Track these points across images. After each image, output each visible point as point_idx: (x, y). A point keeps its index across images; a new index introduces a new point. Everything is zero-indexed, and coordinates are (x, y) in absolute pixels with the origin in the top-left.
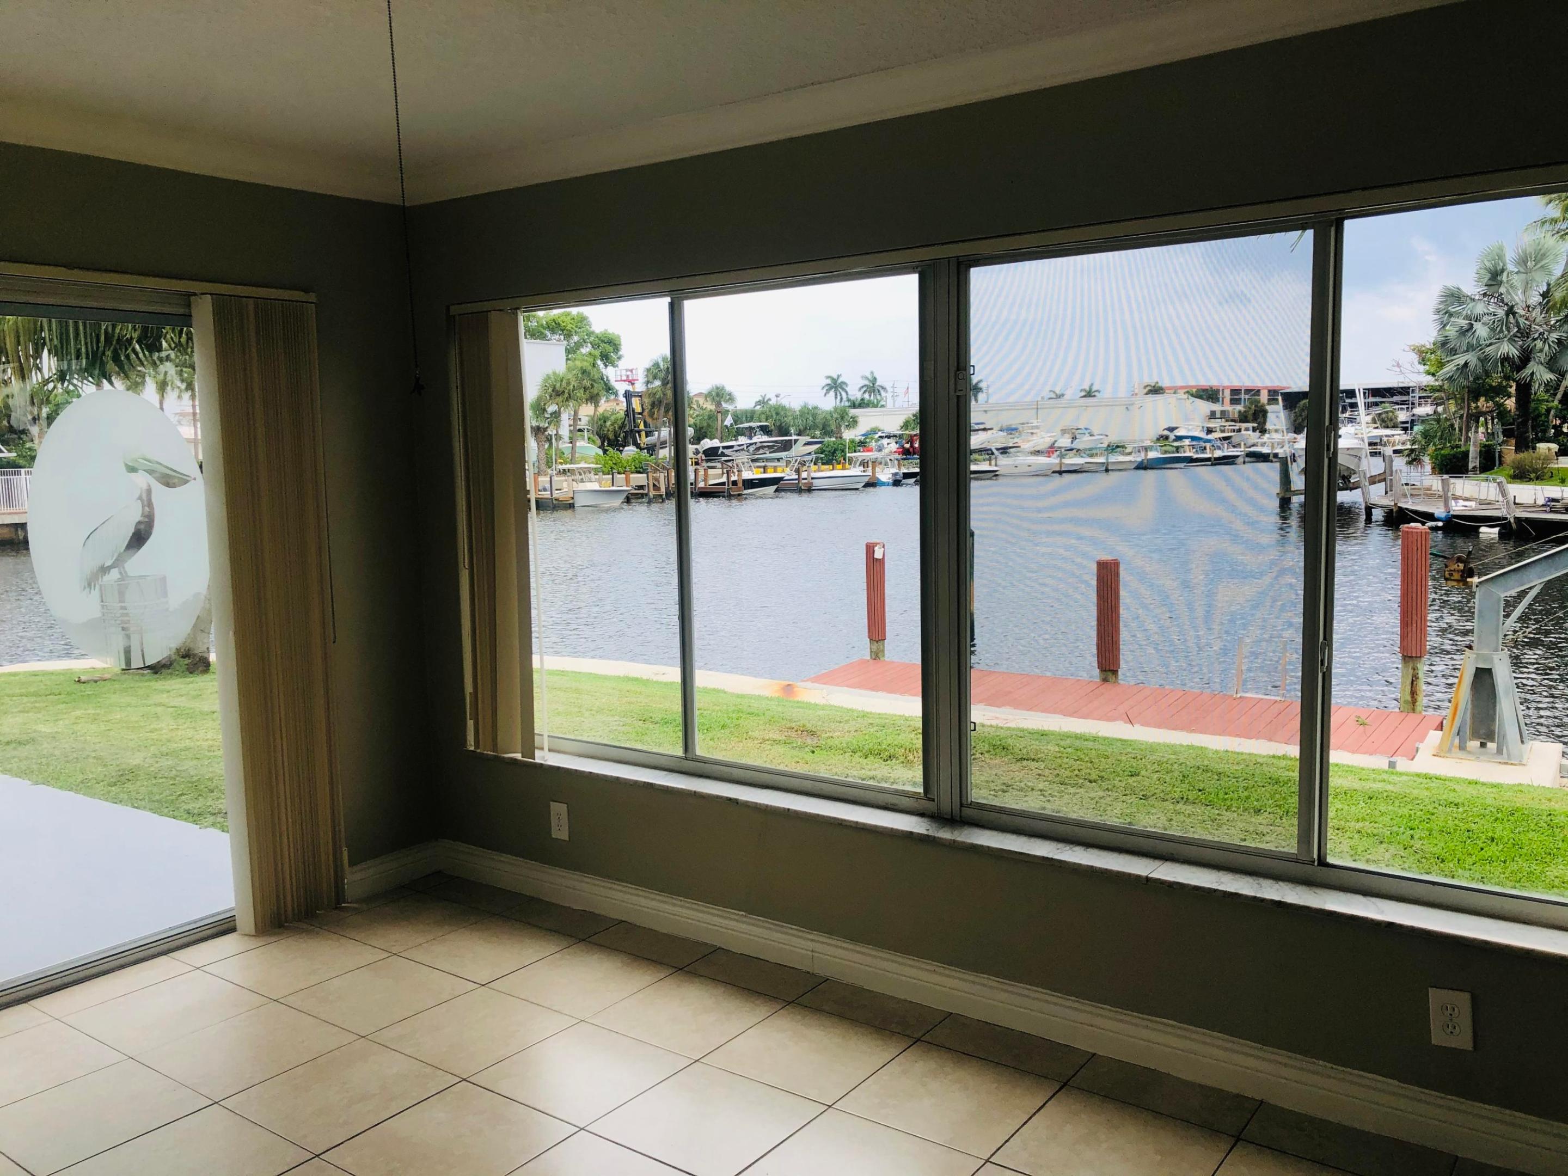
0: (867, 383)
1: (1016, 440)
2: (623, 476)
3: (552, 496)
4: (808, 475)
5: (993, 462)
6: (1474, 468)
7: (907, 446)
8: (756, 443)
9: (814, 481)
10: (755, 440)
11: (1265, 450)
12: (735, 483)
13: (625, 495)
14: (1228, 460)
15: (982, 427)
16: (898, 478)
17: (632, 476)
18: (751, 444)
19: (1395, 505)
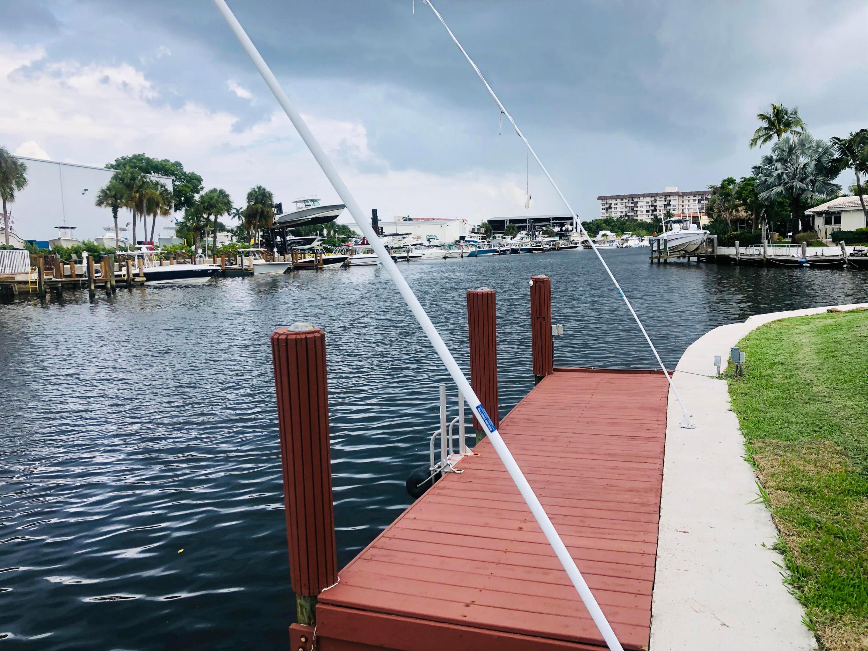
3: (242, 267)
11: (512, 247)
12: (318, 261)
19: (765, 257)
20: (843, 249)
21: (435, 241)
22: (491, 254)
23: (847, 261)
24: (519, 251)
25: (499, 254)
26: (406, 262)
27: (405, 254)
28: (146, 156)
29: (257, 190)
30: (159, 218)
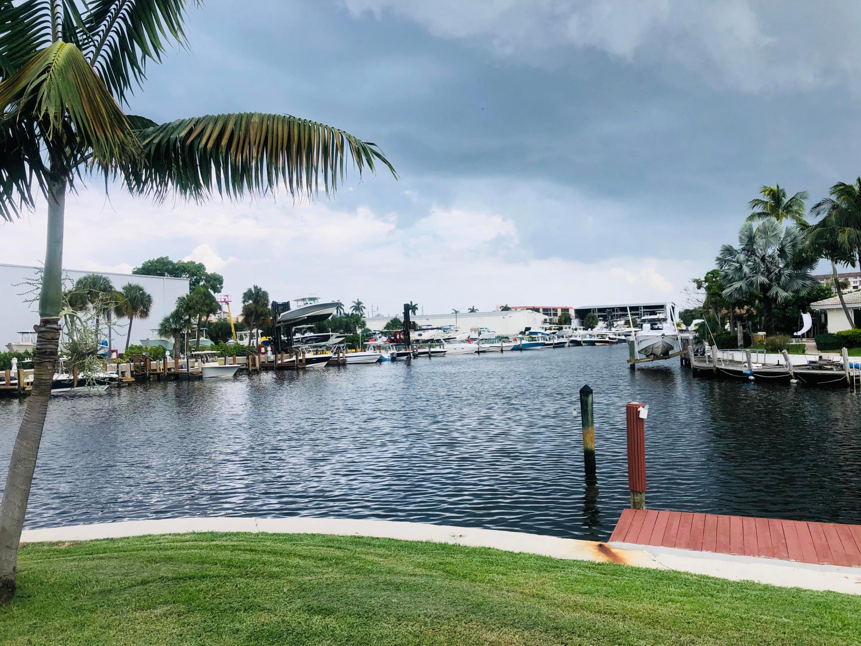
0: (355, 305)
1: (449, 335)
2: (232, 358)
3: (188, 370)
4: (343, 355)
5: (442, 346)
6: (741, 345)
7: (393, 338)
8: (307, 337)
9: (346, 358)
10: (306, 335)
11: (578, 339)
12: (301, 360)
13: (237, 369)
14: (561, 345)
15: (430, 327)
16: (395, 356)
17: (237, 357)
18: (304, 338)
19: (715, 366)
20: (786, 359)
21: (486, 333)
22: (539, 347)
23: (792, 374)
24: (582, 343)
25: (554, 347)
26: (428, 358)
27: (427, 350)
28: (170, 259)
29: (253, 289)
30: (137, 320)
